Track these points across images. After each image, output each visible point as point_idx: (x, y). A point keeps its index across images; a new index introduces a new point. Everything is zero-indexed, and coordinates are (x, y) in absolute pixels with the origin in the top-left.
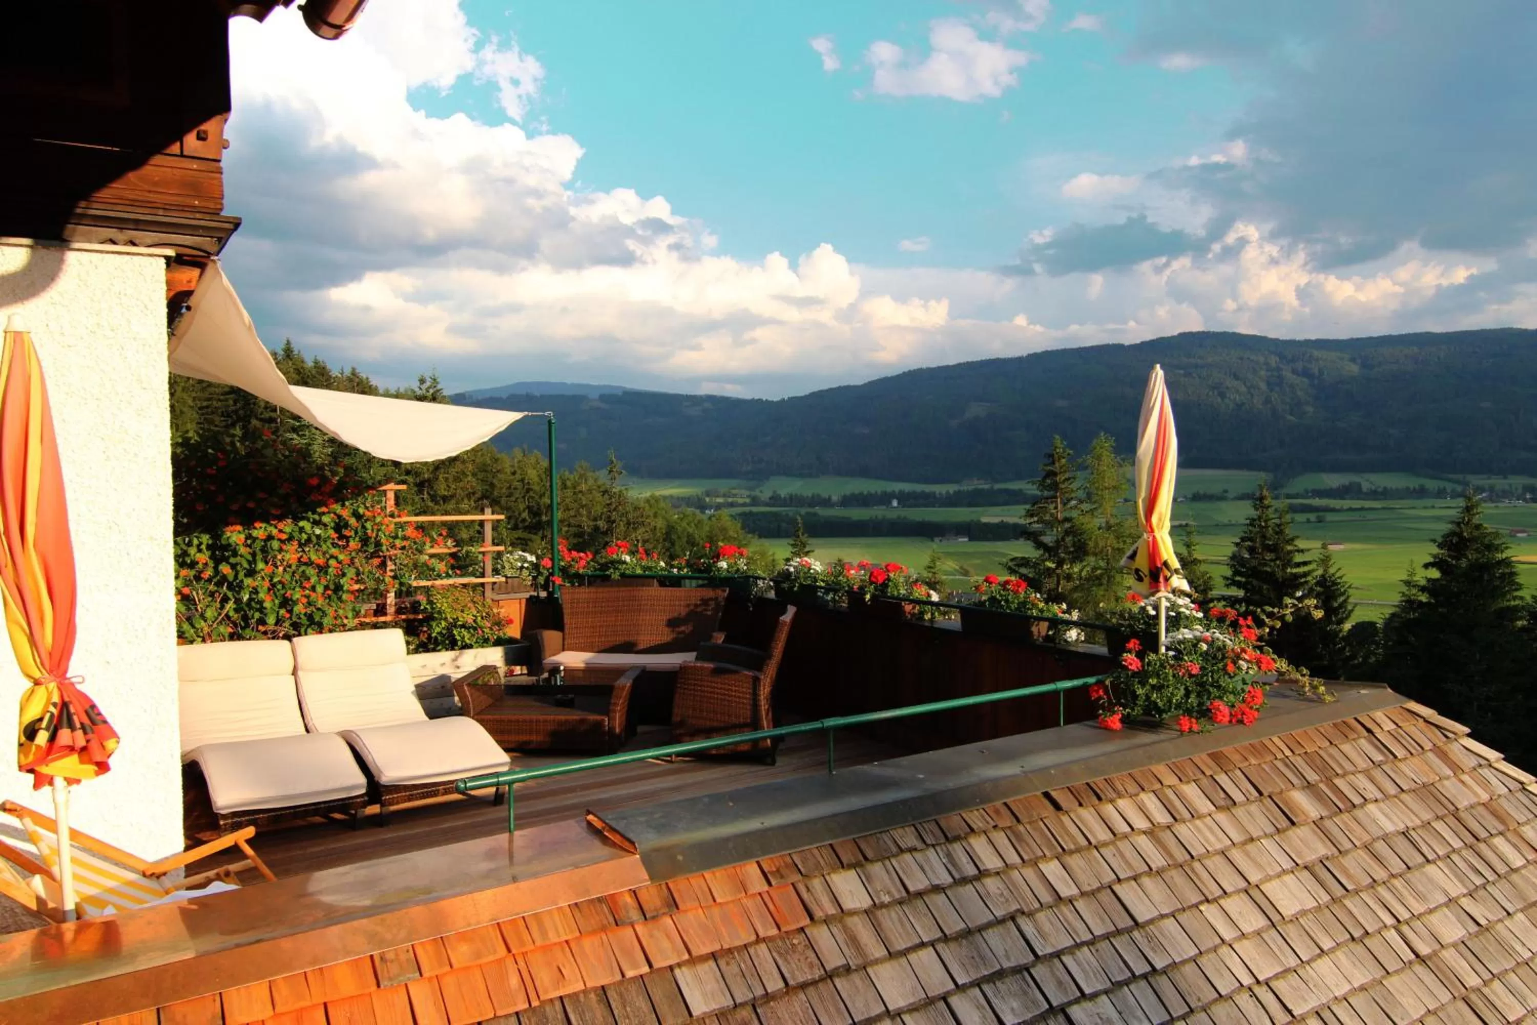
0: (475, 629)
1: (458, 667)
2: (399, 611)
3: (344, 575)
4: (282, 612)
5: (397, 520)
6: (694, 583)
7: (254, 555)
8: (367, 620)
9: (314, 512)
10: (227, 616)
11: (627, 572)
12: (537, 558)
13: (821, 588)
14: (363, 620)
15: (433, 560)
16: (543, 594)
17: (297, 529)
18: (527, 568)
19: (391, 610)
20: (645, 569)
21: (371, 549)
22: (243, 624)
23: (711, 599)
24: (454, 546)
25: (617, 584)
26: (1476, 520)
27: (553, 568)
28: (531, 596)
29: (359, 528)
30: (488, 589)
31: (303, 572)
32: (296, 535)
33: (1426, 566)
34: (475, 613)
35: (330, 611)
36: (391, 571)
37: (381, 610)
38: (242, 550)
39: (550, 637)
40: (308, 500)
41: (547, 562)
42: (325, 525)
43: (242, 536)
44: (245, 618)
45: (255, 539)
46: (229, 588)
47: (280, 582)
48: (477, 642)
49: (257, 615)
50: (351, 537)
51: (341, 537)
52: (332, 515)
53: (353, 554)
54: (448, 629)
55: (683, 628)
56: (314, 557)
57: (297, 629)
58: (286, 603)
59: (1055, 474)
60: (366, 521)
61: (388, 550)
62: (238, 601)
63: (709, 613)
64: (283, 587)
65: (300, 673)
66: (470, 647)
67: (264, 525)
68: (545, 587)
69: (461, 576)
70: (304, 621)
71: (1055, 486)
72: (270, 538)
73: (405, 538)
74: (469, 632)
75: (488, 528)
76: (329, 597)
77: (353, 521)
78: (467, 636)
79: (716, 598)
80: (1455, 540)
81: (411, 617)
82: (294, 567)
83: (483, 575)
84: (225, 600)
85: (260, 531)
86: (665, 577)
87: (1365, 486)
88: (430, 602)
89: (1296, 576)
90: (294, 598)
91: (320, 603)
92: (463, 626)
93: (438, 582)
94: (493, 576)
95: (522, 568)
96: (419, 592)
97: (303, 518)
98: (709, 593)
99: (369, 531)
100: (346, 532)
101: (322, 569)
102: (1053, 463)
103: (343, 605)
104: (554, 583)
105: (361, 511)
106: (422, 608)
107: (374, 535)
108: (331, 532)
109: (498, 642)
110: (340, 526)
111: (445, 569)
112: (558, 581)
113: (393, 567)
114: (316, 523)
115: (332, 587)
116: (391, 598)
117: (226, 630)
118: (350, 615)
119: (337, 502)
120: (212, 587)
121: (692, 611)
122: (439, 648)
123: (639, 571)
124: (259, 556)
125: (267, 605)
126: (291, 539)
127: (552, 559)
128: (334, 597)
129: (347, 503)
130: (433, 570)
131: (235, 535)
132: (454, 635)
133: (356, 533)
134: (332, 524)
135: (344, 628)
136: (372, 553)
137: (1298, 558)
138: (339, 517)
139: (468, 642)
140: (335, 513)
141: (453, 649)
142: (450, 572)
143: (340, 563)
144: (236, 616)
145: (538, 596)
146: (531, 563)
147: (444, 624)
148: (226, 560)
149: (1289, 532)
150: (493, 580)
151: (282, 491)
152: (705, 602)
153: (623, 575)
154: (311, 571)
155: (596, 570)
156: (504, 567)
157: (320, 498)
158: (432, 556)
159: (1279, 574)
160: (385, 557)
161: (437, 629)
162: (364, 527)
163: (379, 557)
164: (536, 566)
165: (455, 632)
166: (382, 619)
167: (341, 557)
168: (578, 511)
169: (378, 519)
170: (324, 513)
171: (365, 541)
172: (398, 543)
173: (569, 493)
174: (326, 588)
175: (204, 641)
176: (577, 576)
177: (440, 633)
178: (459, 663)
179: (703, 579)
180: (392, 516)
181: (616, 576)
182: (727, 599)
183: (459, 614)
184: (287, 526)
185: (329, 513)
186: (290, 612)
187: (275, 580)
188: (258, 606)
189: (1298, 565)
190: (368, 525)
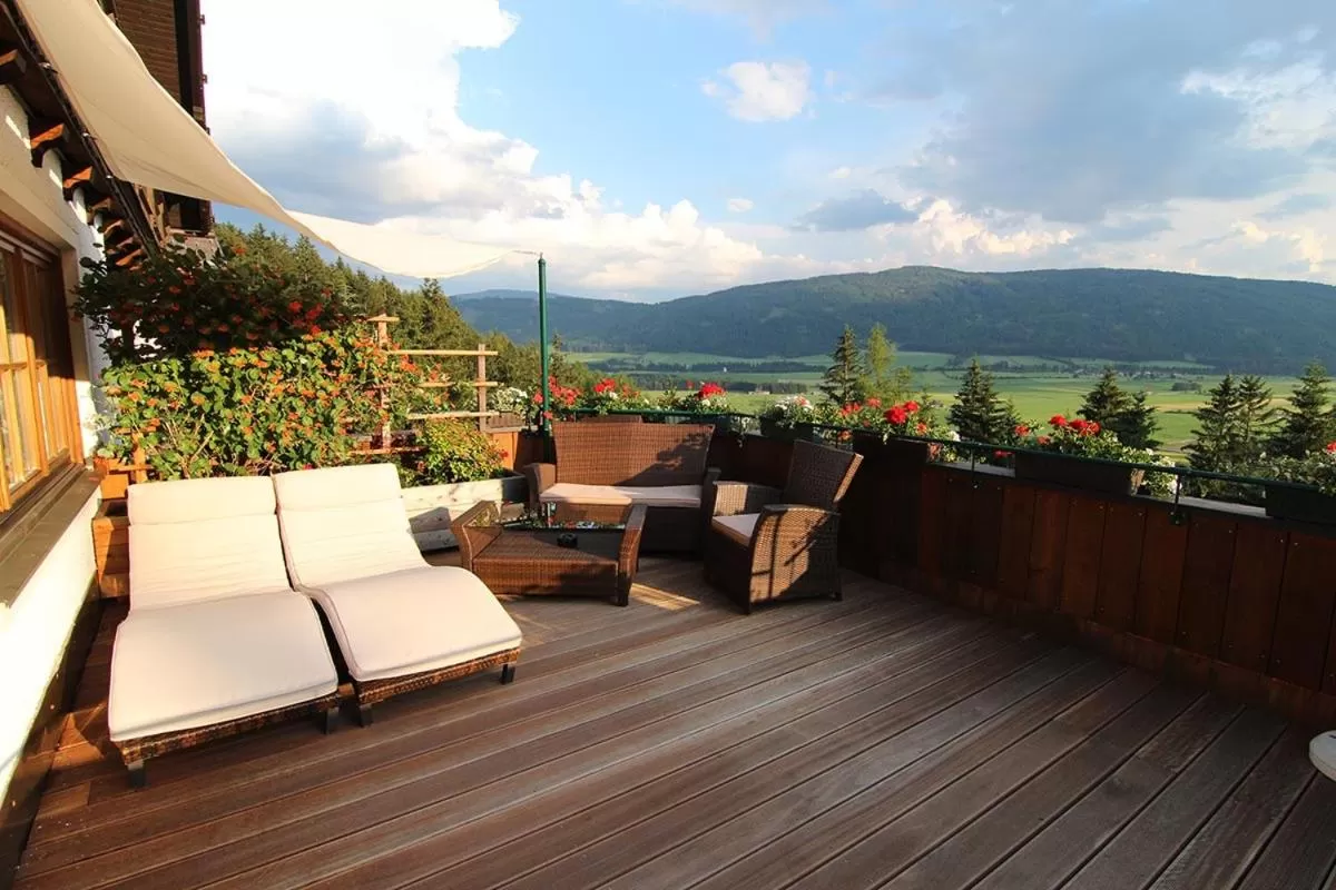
0: (471, 462)
1: (455, 500)
2: (395, 444)
3: (334, 407)
4: (267, 445)
5: (390, 352)
6: (677, 418)
7: (232, 386)
8: (362, 453)
9: (299, 340)
10: (207, 447)
11: (614, 408)
12: (528, 393)
13: (817, 425)
14: (357, 452)
15: (428, 394)
16: (534, 428)
17: (279, 357)
18: (520, 403)
19: (387, 442)
20: (628, 405)
21: (363, 381)
22: (225, 457)
23: (698, 435)
24: (449, 381)
25: (605, 420)
26: (1112, 384)
27: (543, 403)
28: (523, 430)
29: (349, 359)
30: (483, 422)
31: (291, 402)
32: (279, 364)
33: (1078, 413)
34: (471, 446)
35: (321, 444)
36: (386, 403)
37: (377, 443)
38: (215, 378)
39: (546, 470)
40: (292, 327)
41: (538, 398)
42: (312, 355)
43: (217, 364)
44: (228, 451)
45: (232, 367)
46: (208, 420)
47: (264, 413)
48: (473, 475)
49: (239, 448)
50: (341, 368)
51: (330, 368)
52: (318, 344)
53: (344, 386)
54: (444, 461)
55: (672, 462)
56: (301, 389)
57: (287, 464)
58: (270, 436)
59: (845, 350)
60: (357, 351)
61: (381, 382)
62: (218, 433)
63: (698, 447)
64: (267, 419)
65: (283, 513)
66: (467, 480)
67: (243, 352)
68: (536, 421)
69: (457, 409)
70: (293, 454)
71: (844, 358)
72: (249, 366)
73: (398, 371)
74: (466, 466)
75: (482, 364)
76: (320, 430)
77: (340, 351)
78: (464, 469)
79: (704, 435)
80: (1098, 396)
81: (408, 449)
82: (280, 399)
83: (477, 409)
84: (203, 432)
85: (238, 358)
86: (649, 414)
87: (1010, 364)
88: (426, 436)
89: (995, 418)
90: (278, 431)
91: (309, 435)
92: (460, 460)
93: (434, 416)
94: (487, 410)
95: (515, 403)
96: (414, 426)
97: (287, 347)
98: (696, 429)
99: (360, 363)
100: (334, 363)
101: (310, 401)
102: (844, 343)
103: (334, 438)
104: (544, 418)
105: (350, 341)
106: (418, 441)
107: (366, 366)
108: (318, 362)
109: (494, 475)
110: (329, 356)
111: (439, 402)
112: (549, 416)
113: (388, 400)
114: (301, 352)
115: (321, 419)
116: (387, 431)
117: (208, 463)
118: (342, 448)
119: (323, 330)
120: (188, 418)
121: (680, 446)
122: (437, 480)
123: (624, 408)
124: (238, 388)
125: (249, 437)
126: (273, 367)
127: (543, 395)
128: (325, 429)
129: (335, 333)
130: (428, 403)
131: (206, 362)
132: (450, 469)
133: (346, 364)
134: (320, 354)
135: (336, 463)
136: (364, 385)
137: (997, 407)
138: (327, 346)
139: (465, 475)
140: (321, 342)
141: (450, 482)
142: (446, 406)
143: (330, 394)
144: (218, 449)
145: (530, 429)
146: (523, 398)
147: (440, 457)
148: (198, 388)
149: (992, 390)
150: (489, 414)
151: (259, 316)
152: (692, 437)
153: (610, 411)
154: (298, 403)
155: (583, 405)
156: (498, 402)
157: (304, 324)
158: (428, 389)
159: (985, 416)
160: (379, 390)
161: (433, 462)
162: (354, 357)
163: (373, 389)
164: (528, 402)
165: (451, 465)
166: (377, 451)
167: (330, 388)
168: (530, 371)
169: (369, 350)
170: (309, 342)
171: (357, 372)
172: (390, 374)
173: (524, 359)
174: (315, 420)
175: (183, 477)
176: (566, 411)
177: (437, 466)
178: (455, 496)
179: (686, 415)
180: (385, 348)
181: (604, 412)
182: (715, 436)
183: (456, 448)
184: (269, 354)
185: (314, 341)
186: (277, 446)
187: (259, 411)
188: (239, 439)
189: (997, 411)
190: (358, 356)
